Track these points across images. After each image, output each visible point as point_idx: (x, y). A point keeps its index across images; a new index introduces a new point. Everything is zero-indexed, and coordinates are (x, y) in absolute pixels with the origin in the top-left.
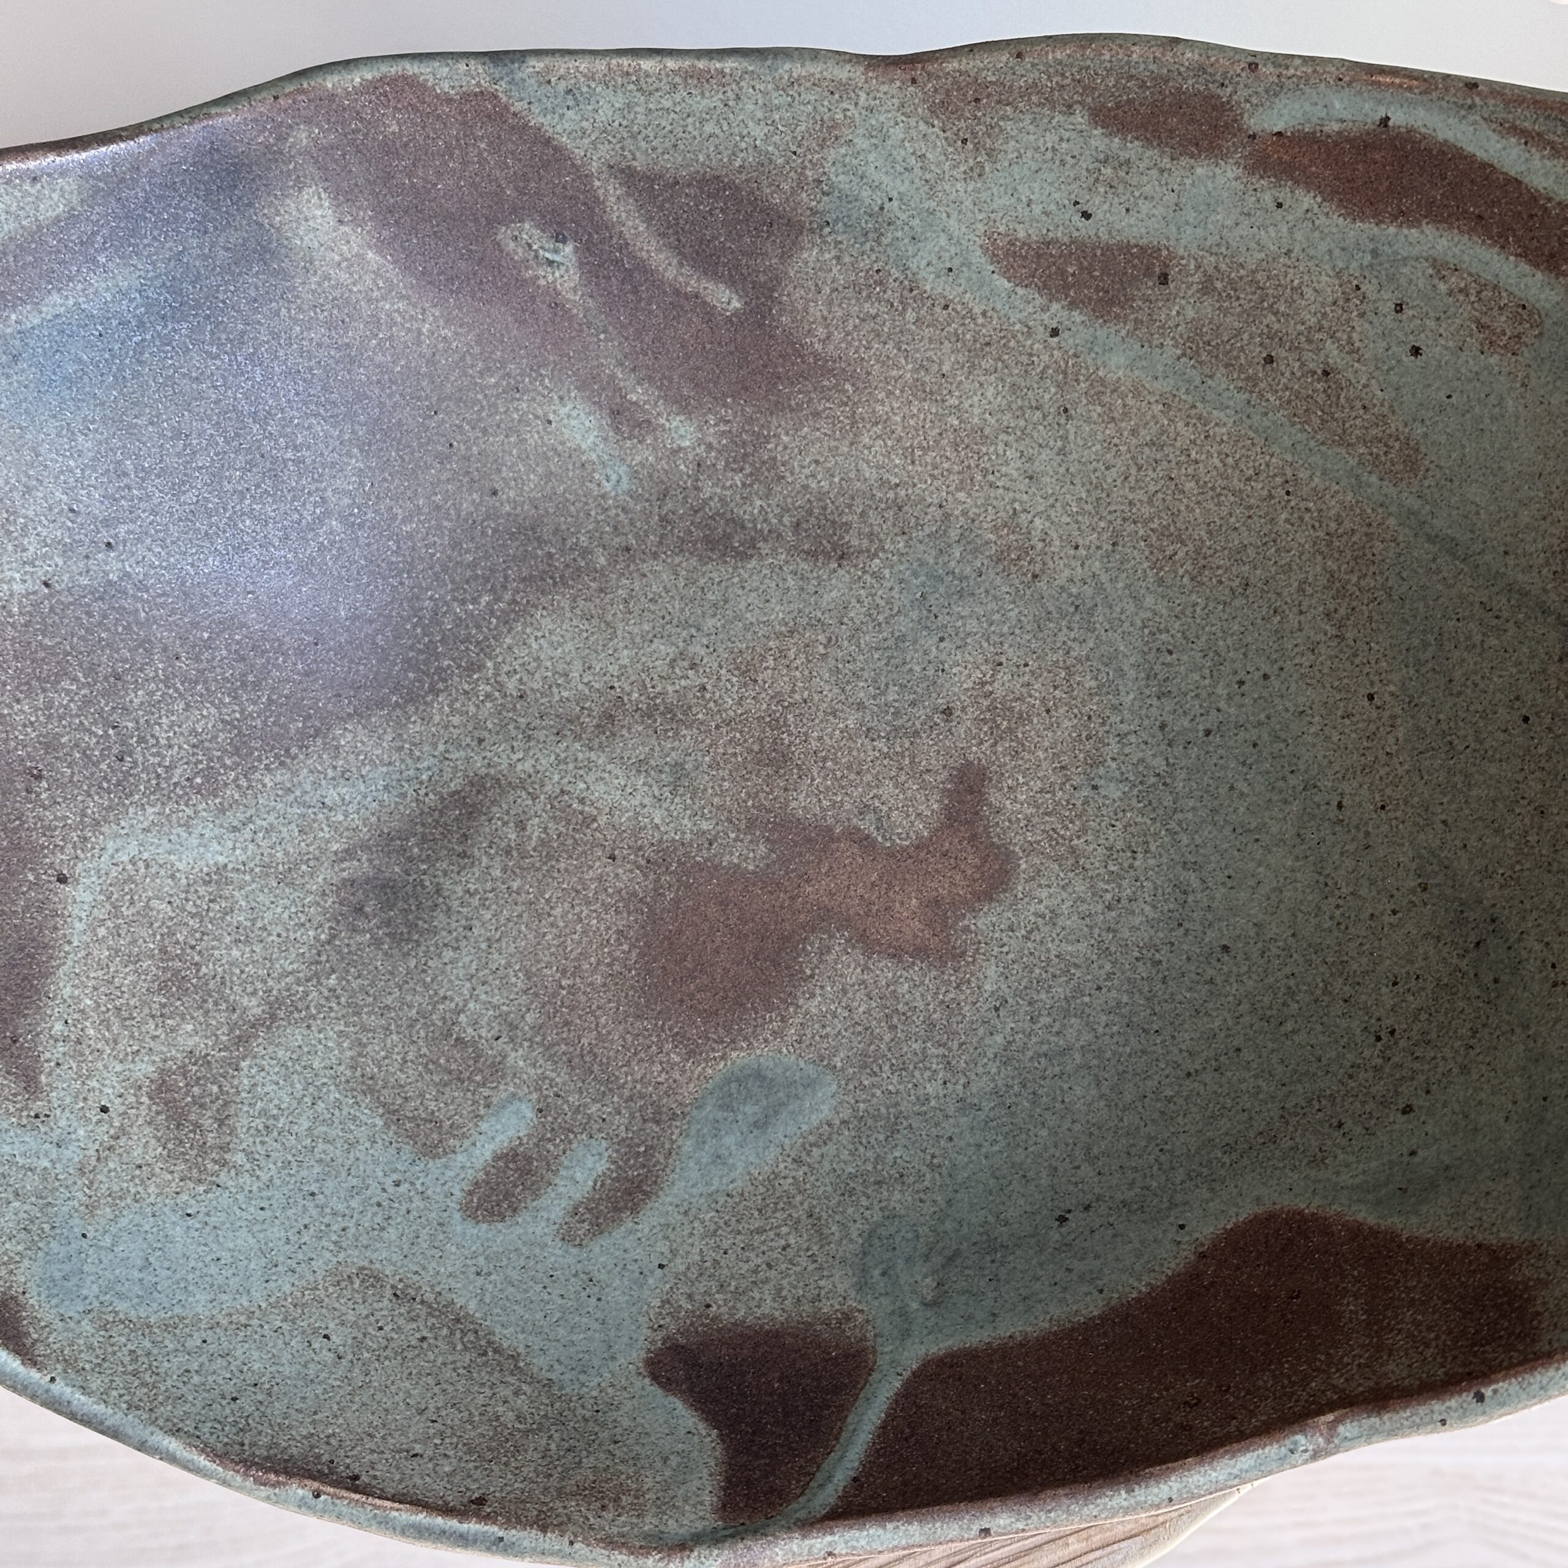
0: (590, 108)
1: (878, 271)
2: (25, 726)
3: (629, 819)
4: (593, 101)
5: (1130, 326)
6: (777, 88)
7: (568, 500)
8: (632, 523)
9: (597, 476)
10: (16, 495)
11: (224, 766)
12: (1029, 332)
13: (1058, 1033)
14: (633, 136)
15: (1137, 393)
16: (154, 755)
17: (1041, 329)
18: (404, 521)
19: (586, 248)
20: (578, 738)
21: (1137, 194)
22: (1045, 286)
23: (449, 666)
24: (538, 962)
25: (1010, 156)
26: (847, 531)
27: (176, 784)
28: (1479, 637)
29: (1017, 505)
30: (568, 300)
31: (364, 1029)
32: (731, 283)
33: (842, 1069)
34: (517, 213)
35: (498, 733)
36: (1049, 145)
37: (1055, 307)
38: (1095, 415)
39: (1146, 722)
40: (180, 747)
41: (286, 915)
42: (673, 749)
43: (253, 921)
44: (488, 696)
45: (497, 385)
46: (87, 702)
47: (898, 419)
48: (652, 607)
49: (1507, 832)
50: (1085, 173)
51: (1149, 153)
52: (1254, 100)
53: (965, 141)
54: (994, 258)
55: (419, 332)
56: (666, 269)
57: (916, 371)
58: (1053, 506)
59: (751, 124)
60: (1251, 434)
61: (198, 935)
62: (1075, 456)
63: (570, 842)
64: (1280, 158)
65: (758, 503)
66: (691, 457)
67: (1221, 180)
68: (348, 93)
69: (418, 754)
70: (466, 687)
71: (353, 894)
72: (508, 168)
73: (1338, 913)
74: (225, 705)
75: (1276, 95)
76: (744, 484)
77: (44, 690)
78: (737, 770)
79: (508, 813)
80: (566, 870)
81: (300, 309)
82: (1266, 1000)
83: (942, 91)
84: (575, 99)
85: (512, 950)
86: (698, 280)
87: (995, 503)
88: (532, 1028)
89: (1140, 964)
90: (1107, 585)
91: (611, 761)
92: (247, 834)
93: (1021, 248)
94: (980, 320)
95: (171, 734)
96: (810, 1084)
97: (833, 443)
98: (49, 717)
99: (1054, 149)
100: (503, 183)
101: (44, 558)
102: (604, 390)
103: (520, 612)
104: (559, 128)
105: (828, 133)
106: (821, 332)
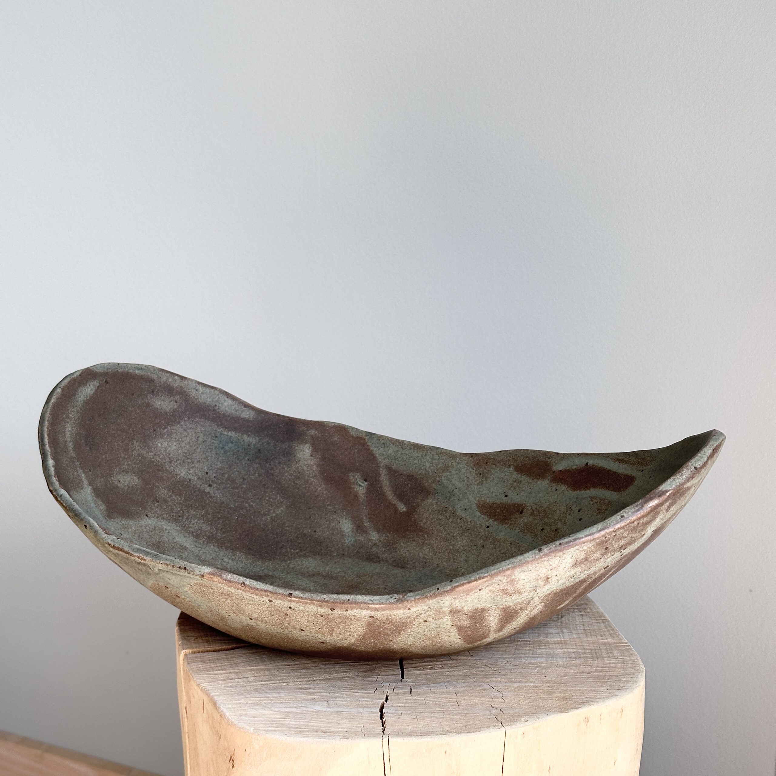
0: (387, 449)
1: (446, 508)
2: (162, 493)
4: (389, 448)
5: (508, 525)
6: (437, 454)
7: (334, 540)
8: (348, 550)
9: (345, 538)
10: (196, 460)
11: (203, 537)
12: (481, 527)
14: (395, 459)
15: (504, 541)
16: (188, 523)
17: (485, 526)
18: (287, 527)
19: (371, 485)
20: (302, 576)
21: (521, 490)
22: (490, 515)
23: (277, 558)
25: (491, 479)
26: (407, 564)
27: (188, 530)
29: (459, 566)
30: (360, 496)
32: (405, 504)
34: (357, 470)
35: (281, 571)
36: (502, 477)
37: (490, 520)
38: (491, 548)
40: (195, 527)
42: (327, 581)
44: (283, 566)
45: (330, 509)
46: (180, 503)
47: (436, 545)
48: (342, 564)
50: (509, 485)
51: (527, 478)
52: (556, 462)
54: (478, 507)
55: (317, 489)
56: (389, 496)
57: (446, 534)
58: (469, 567)
59: (427, 463)
62: (481, 556)
64: (559, 477)
65: (386, 555)
66: (374, 542)
67: (543, 485)
68: (329, 427)
70: (279, 563)
72: (360, 458)
74: (213, 529)
75: (562, 460)
76: (385, 551)
77: (172, 493)
81: (290, 470)
83: (479, 460)
84: (384, 446)
86: (397, 501)
92: (199, 549)
93: (486, 505)
94: (469, 523)
95: (195, 523)
97: (415, 547)
98: (169, 498)
100: (357, 462)
101: (193, 475)
102: (358, 520)
103: (305, 556)
104: (377, 452)
105: (446, 468)
106: (424, 521)
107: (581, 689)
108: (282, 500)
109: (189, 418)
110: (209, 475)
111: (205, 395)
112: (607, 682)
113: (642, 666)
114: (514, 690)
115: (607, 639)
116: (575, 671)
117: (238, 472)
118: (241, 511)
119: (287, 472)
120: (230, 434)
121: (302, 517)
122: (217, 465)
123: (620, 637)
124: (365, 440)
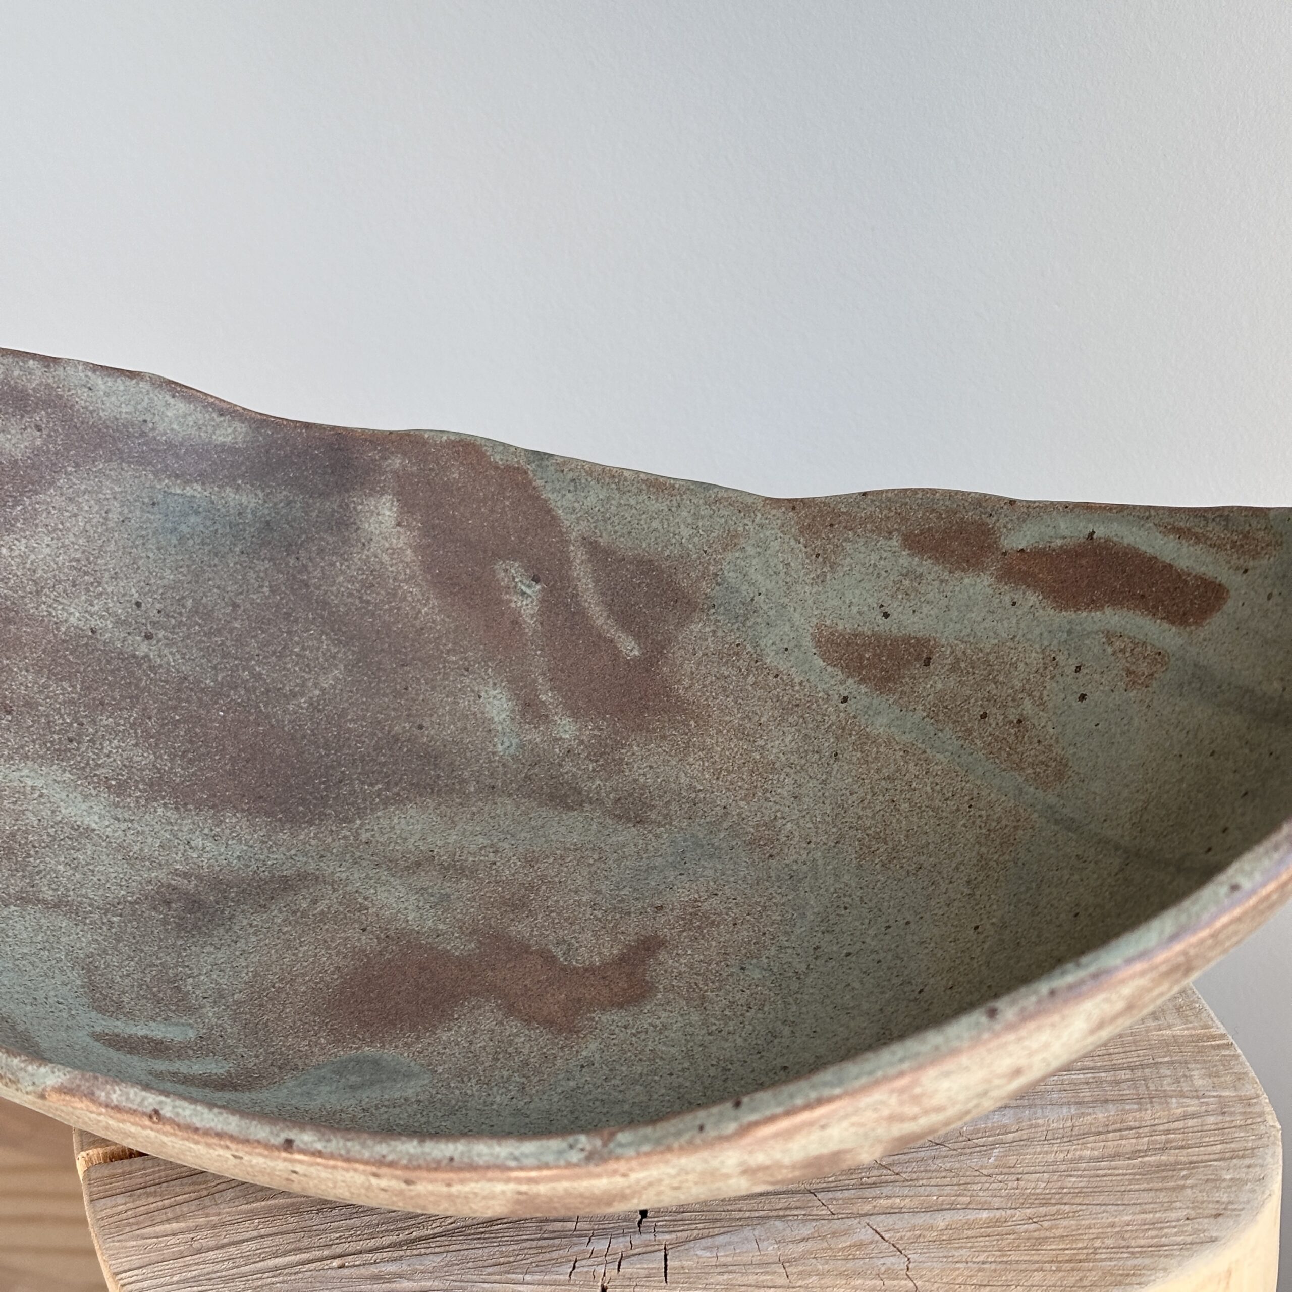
0: (583, 494)
1: (738, 645)
2: (21, 684)
3: (391, 914)
4: (586, 491)
5: (896, 697)
6: (705, 503)
7: (468, 748)
8: (505, 774)
9: (496, 740)
10: (107, 575)
11: (137, 787)
12: (828, 699)
13: (621, 1091)
14: (605, 521)
15: (888, 744)
16: (94, 753)
17: (837, 697)
18: (351, 721)
19: (550, 590)
20: (389, 869)
21: (922, 599)
22: (847, 666)
23: (330, 815)
24: (268, 970)
25: (845, 569)
26: (651, 810)
27: (95, 775)
28: (1067, 877)
29: (779, 814)
30: (525, 622)
31: (115, 948)
32: (637, 637)
33: (440, 1074)
34: (514, 554)
35: (337, 856)
36: (872, 562)
37: (850, 681)
38: (855, 759)
39: (806, 944)
40: (114, 760)
41: (113, 875)
42: (449, 887)
43: (88, 864)
44: (345, 837)
45: (453, 662)
46: (72, 702)
47: (719, 749)
48: (490, 820)
50: (891, 584)
51: (936, 568)
52: (1010, 526)
53: (818, 555)
54: (818, 644)
55: (420, 612)
56: (597, 618)
57: (743, 719)
58: (804, 816)
59: (682, 526)
60: (958, 768)
61: (43, 845)
62: (832, 785)
63: (341, 916)
64: (1020, 569)
65: (598, 782)
66: (566, 746)
67: (979, 587)
68: (436, 444)
69: (275, 849)
70: (334, 828)
71: (170, 894)
72: (518, 522)
74: (162, 759)
75: (1024, 521)
76: (594, 770)
77: (49, 678)
78: (485, 904)
79: (311, 894)
80: (327, 930)
81: (348, 567)
83: (811, 517)
84: (576, 487)
85: (256, 960)
86: (616, 631)
87: (764, 811)
88: (234, 1001)
89: (713, 1068)
90: (820, 867)
91: (402, 884)
92: (124, 826)
93: (838, 638)
95: (114, 751)
96: (409, 1075)
97: (667, 757)
98: (40, 692)
99: (875, 565)
100: (512, 532)
101: (102, 617)
102: (526, 687)
103: (399, 801)
104: (559, 504)
105: (731, 540)
106: (686, 682)
107: (1117, 1220)
108: (334, 650)
109: (77, 465)
110: (143, 607)
111: (113, 399)
112: (1183, 1187)
113: (1272, 1120)
114: (939, 1242)
115: (1169, 1027)
116: (1096, 1153)
117: (218, 588)
118: (232, 692)
119: (343, 572)
120: (189, 491)
121: (388, 691)
122: (162, 578)
123: (1204, 1015)
124: (526, 473)
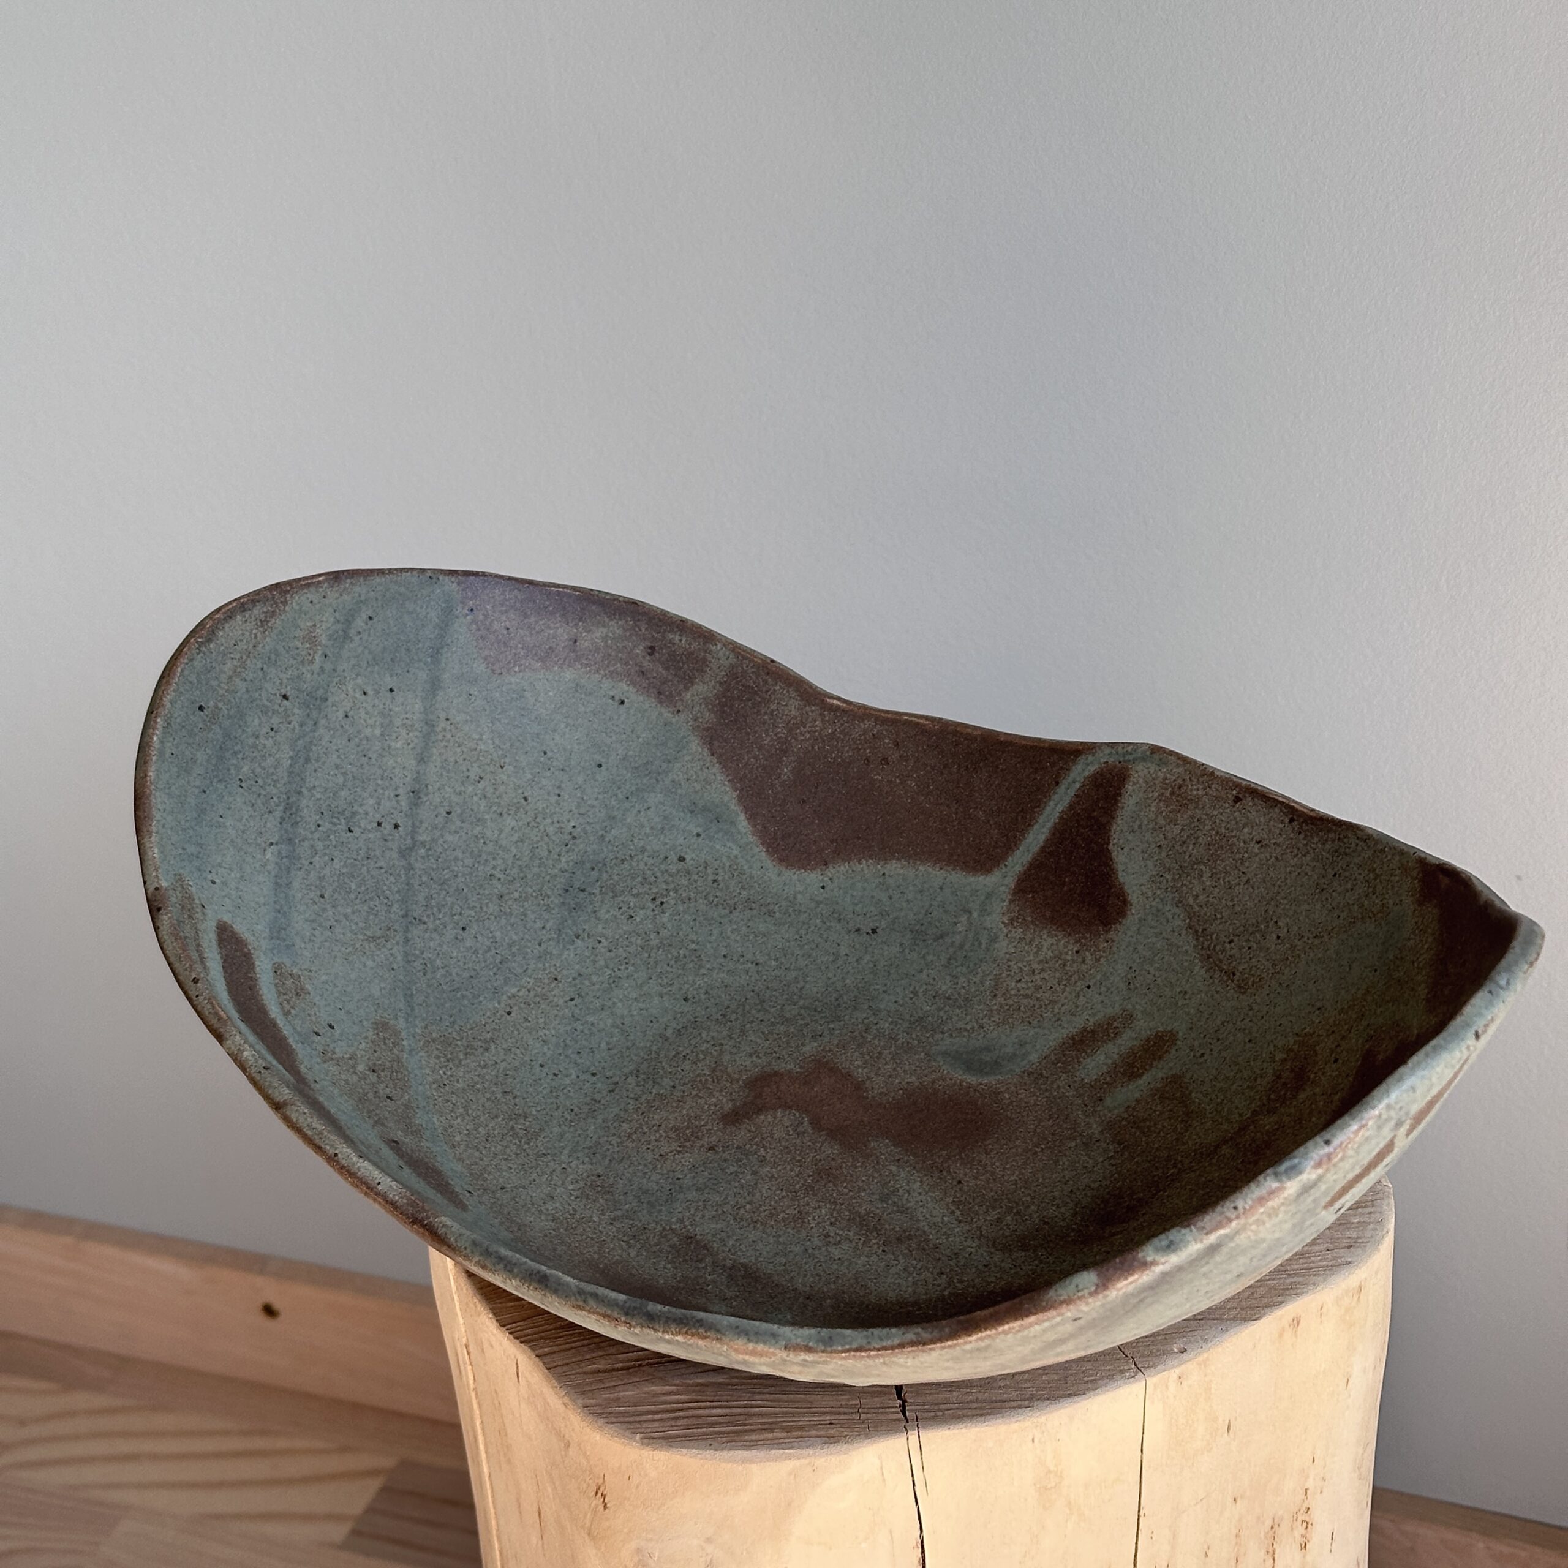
3: (934, 1192)
28: (441, 970)
42: (878, 1208)
48: (822, 1273)
49: (522, 910)
63: (977, 1201)
73: (622, 967)
78: (852, 1181)
79: (1001, 1229)
80: (992, 1190)
82: (691, 965)
91: (918, 1221)
96: (945, 1054)
